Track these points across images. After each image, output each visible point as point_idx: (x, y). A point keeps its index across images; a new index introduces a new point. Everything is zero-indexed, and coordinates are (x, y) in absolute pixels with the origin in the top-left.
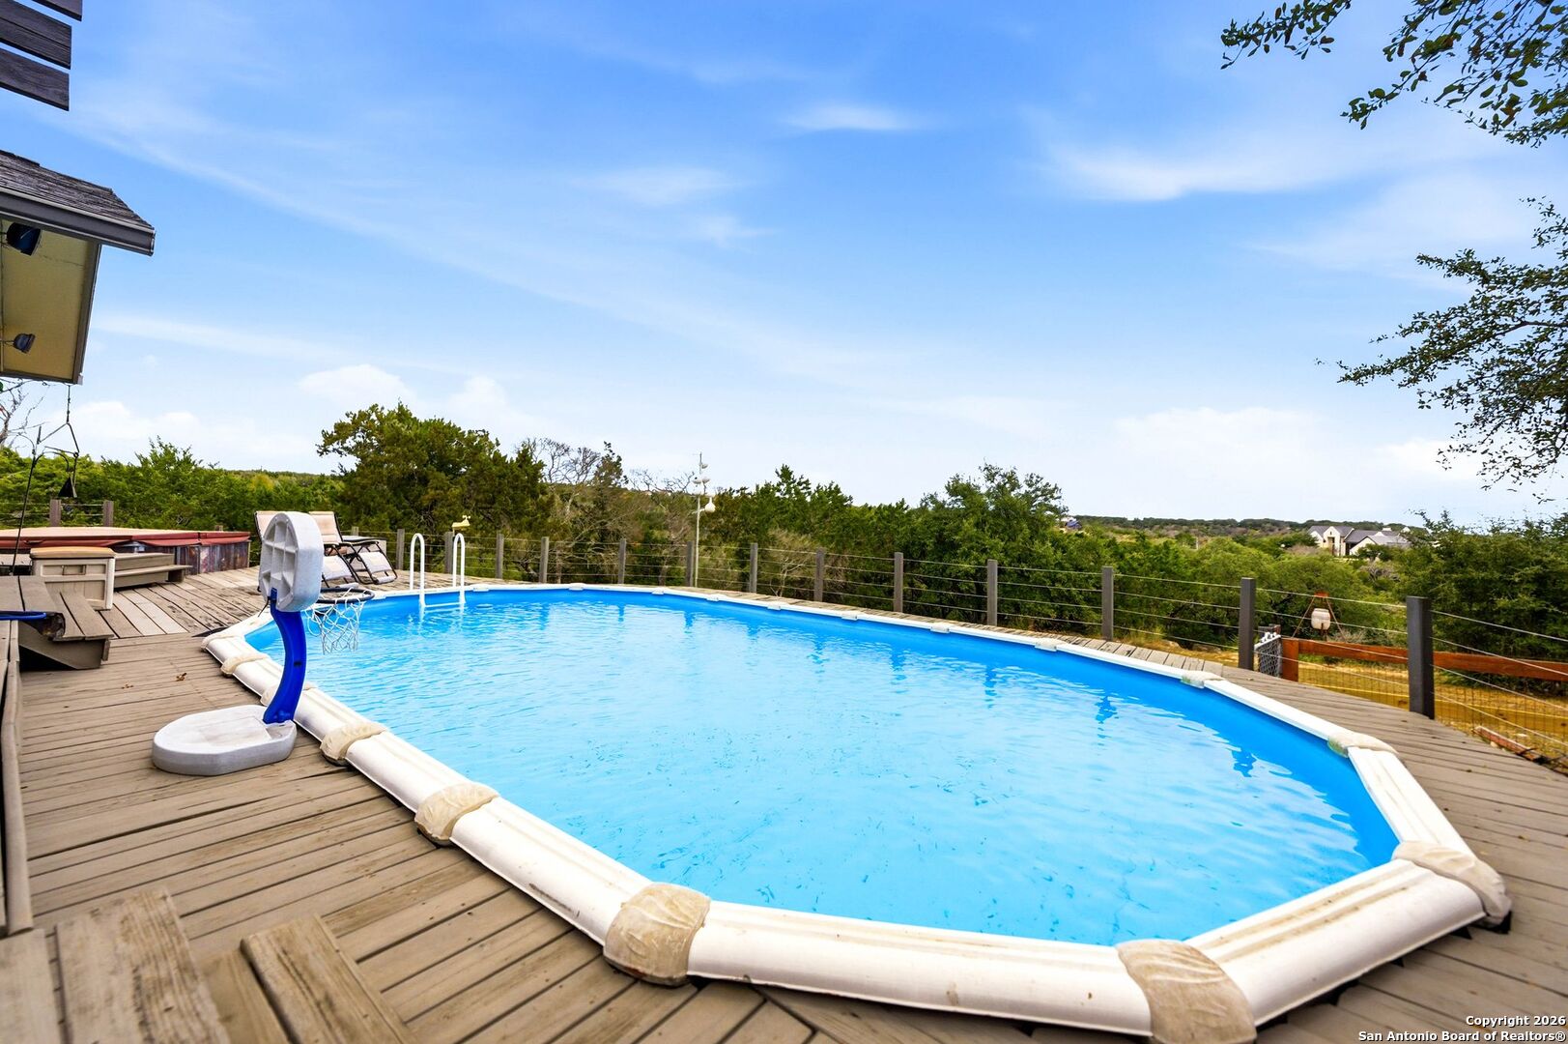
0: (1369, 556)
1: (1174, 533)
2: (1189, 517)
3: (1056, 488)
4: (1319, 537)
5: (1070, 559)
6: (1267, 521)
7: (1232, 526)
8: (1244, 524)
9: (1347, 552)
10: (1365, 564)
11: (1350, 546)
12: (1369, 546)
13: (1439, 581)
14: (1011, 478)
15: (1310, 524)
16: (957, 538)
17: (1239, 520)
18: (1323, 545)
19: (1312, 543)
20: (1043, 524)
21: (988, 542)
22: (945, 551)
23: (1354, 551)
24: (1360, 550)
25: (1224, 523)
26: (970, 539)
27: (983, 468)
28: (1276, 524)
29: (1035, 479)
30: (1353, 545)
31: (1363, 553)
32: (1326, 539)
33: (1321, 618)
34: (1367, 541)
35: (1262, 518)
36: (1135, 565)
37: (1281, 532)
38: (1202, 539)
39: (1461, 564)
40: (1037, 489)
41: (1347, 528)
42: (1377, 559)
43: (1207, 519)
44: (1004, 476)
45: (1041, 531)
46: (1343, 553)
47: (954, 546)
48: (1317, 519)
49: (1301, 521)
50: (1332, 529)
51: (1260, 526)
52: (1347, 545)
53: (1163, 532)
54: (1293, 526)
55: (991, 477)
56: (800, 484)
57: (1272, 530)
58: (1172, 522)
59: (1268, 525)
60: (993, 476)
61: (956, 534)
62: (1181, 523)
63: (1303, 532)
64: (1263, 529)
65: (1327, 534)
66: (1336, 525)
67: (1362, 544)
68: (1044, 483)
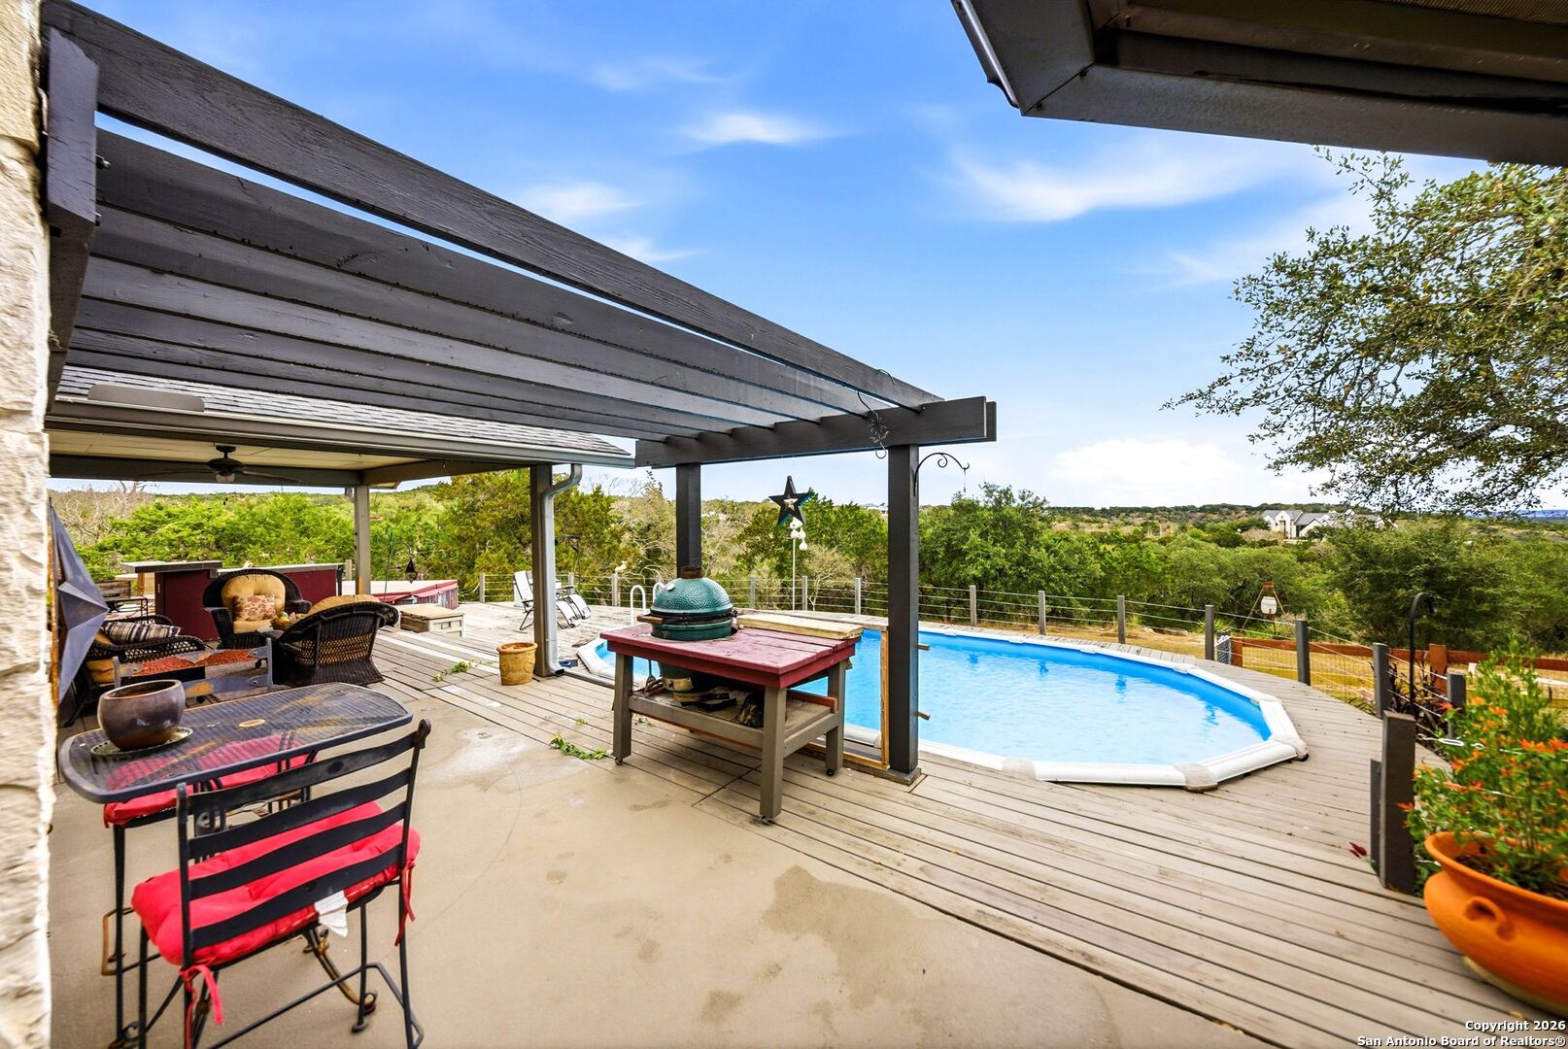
0: (1316, 537)
1: (1139, 521)
2: (1153, 505)
3: (1045, 500)
4: (1272, 521)
5: (1061, 562)
6: (1224, 506)
7: (1192, 512)
8: (1203, 509)
9: (1298, 534)
10: (1313, 544)
11: (1300, 528)
12: (1317, 528)
13: (1356, 576)
14: (1006, 493)
15: (1264, 508)
16: (965, 547)
17: (1198, 505)
18: (1275, 529)
19: (1265, 526)
20: (1036, 531)
21: (993, 550)
22: (954, 558)
23: (1303, 533)
24: (1309, 532)
25: (1185, 509)
26: (976, 548)
27: (982, 486)
28: (1232, 508)
29: (1027, 493)
30: (1303, 527)
31: (1311, 534)
32: (1278, 523)
33: (1269, 604)
34: (1315, 524)
35: (1219, 503)
36: (1115, 564)
37: (1237, 516)
38: (1165, 525)
39: (1372, 562)
40: (1029, 502)
41: (1296, 512)
42: (1324, 540)
43: (1168, 506)
44: (1001, 492)
45: (1036, 539)
46: (1294, 535)
47: (961, 554)
48: (1270, 503)
49: (1255, 505)
50: (1283, 513)
51: (1218, 510)
52: (1297, 527)
53: (1129, 519)
54: (1249, 509)
55: (989, 492)
56: (824, 503)
57: (1229, 514)
58: (1137, 509)
59: (1226, 509)
60: (992, 492)
61: (964, 544)
62: (1146, 510)
63: (1256, 517)
64: (1221, 513)
65: (1278, 518)
66: (1287, 508)
67: (1311, 527)
68: (1034, 497)
